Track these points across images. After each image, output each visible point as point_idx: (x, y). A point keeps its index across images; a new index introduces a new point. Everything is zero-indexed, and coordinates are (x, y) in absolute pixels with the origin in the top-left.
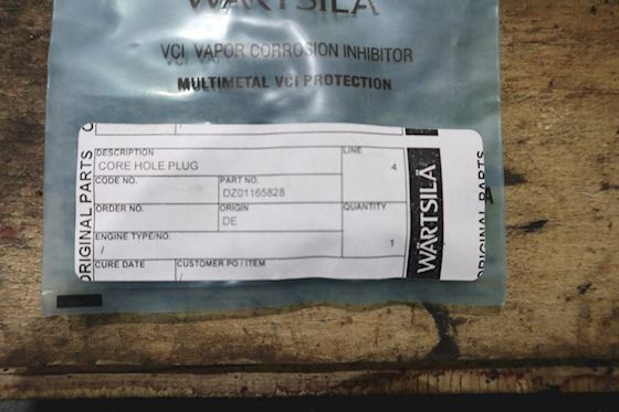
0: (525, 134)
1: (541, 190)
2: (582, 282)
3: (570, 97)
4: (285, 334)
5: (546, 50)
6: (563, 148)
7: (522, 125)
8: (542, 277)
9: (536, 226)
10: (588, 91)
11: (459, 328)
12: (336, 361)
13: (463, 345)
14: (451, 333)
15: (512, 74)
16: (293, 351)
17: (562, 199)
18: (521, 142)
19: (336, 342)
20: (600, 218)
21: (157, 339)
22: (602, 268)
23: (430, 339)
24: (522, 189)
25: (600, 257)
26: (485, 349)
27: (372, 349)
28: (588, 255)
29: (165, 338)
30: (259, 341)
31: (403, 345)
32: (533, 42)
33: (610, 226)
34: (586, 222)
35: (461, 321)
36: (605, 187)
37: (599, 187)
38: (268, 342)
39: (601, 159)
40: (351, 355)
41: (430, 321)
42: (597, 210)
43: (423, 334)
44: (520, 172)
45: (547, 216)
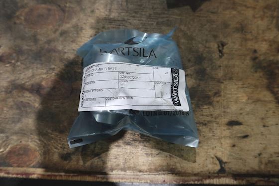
0: (241, 112)
1: (247, 127)
2: (259, 152)
3: (253, 102)
4: (178, 165)
5: (247, 89)
6: (252, 116)
7: (241, 109)
8: (248, 151)
9: (246, 136)
10: (258, 100)
11: (226, 164)
12: (192, 172)
13: (227, 169)
14: (223, 166)
15: (238, 95)
16: (180, 169)
17: (252, 129)
18: (241, 114)
19: (192, 167)
20: (263, 135)
21: (143, 165)
22: (264, 149)
23: (218, 167)
24: (241, 127)
25: (264, 146)
26: (233, 171)
27: (202, 170)
28: (260, 145)
29: (145, 165)
30: (171, 166)
31: (210, 169)
32: (243, 87)
33: (266, 137)
34: (259, 136)
35: (226, 162)
36: (264, 126)
37: (262, 126)
38: (174, 167)
39: (262, 119)
40: (196, 171)
41: (218, 162)
42: (262, 132)
43: (215, 165)
44: (241, 121)
45: (249, 134)
